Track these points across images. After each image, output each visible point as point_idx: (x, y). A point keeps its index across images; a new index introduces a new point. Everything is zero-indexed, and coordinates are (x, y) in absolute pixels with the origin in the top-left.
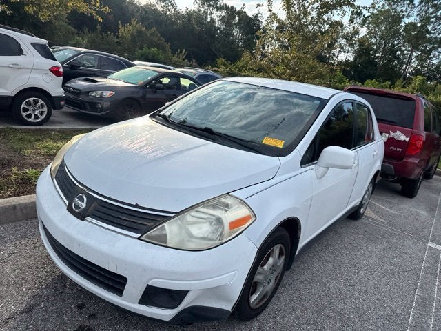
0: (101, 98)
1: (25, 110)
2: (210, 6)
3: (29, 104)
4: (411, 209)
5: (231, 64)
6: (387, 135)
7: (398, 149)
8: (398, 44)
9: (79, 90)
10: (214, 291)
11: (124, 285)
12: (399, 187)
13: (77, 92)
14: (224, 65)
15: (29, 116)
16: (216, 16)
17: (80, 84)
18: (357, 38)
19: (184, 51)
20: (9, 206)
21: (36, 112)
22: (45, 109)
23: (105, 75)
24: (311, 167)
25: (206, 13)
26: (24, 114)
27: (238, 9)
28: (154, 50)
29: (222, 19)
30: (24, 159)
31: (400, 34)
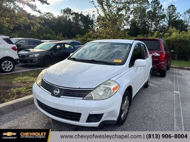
0: (34, 57)
1: (4, 66)
2: (67, 14)
3: (5, 64)
4: (165, 81)
5: (82, 36)
6: (152, 55)
7: (156, 59)
8: (146, 20)
9: (24, 55)
11: (80, 117)
12: (159, 74)
14: (80, 37)
15: (6, 69)
16: (71, 17)
17: (22, 52)
18: (130, 19)
19: (61, 33)
21: (8, 67)
22: (12, 65)
23: (33, 48)
24: (132, 68)
25: (66, 16)
26: (3, 68)
27: (80, 14)
28: (49, 34)
29: (74, 19)
30: (14, 85)
31: (146, 16)
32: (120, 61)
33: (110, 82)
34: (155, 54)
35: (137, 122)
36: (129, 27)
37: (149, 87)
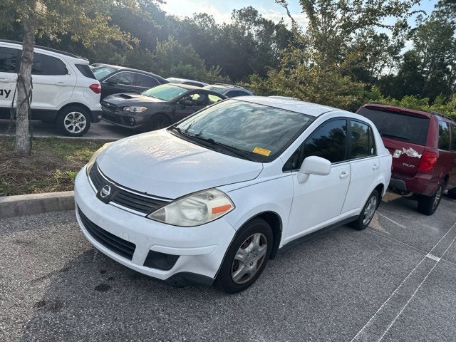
0: (135, 113)
1: (68, 122)
2: (247, 21)
3: (71, 117)
4: (424, 225)
5: (263, 80)
6: (400, 152)
7: (411, 166)
8: (449, 57)
9: (114, 105)
10: (199, 259)
11: (133, 251)
13: (114, 107)
14: (257, 80)
15: (71, 128)
16: (254, 30)
17: (116, 99)
18: (403, 52)
19: (218, 67)
20: (53, 199)
21: (77, 125)
22: (85, 122)
23: (139, 92)
24: (293, 173)
25: (243, 27)
26: (67, 126)
27: (276, 23)
28: (189, 66)
29: (259, 34)
30: (66, 164)
31: (451, 47)
32: (267, 153)
33: (214, 193)
34: (408, 151)
35: (276, 297)
36: (396, 73)
37: (367, 231)
